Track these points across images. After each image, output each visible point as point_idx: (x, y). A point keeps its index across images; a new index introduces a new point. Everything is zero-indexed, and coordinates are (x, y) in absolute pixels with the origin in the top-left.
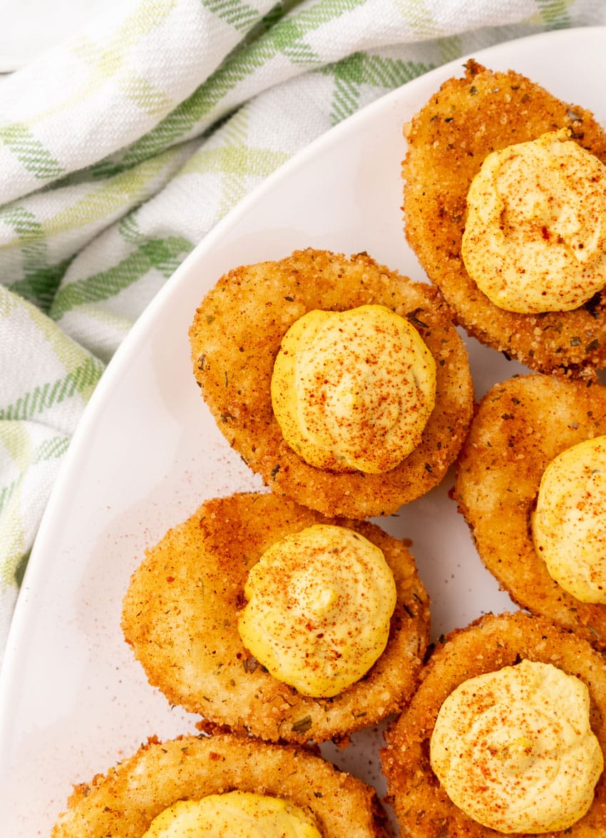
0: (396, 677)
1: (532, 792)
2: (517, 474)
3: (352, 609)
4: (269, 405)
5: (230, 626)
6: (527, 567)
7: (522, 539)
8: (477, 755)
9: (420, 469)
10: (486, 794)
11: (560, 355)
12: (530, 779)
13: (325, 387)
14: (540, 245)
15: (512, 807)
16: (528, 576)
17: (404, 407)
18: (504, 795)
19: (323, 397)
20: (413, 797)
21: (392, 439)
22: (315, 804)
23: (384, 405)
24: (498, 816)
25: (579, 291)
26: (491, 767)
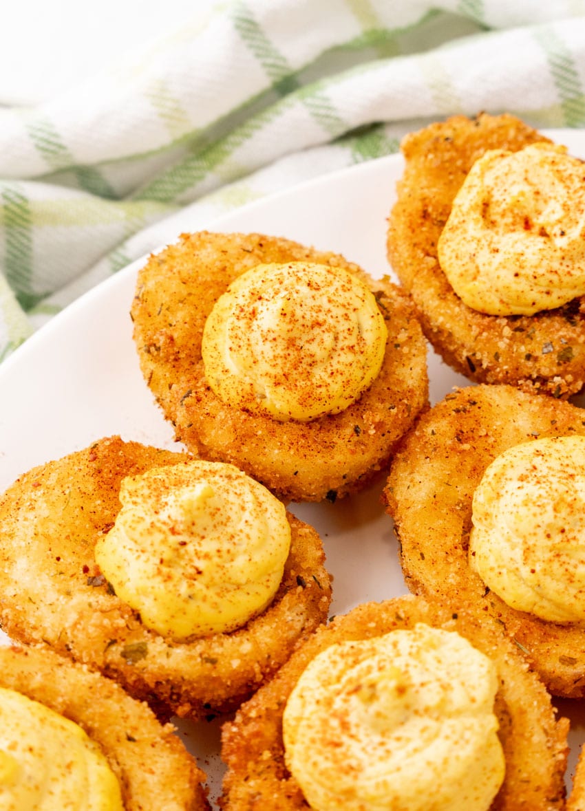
3: (230, 530)
4: (199, 347)
6: (453, 569)
7: (453, 539)
8: (338, 704)
9: (348, 431)
10: (338, 750)
11: (530, 364)
12: (398, 739)
13: (258, 303)
15: (369, 771)
16: (453, 580)
17: (340, 344)
18: (362, 755)
19: (254, 313)
20: (252, 783)
21: (319, 374)
23: (317, 330)
24: (347, 781)
25: (555, 278)
26: (352, 719)
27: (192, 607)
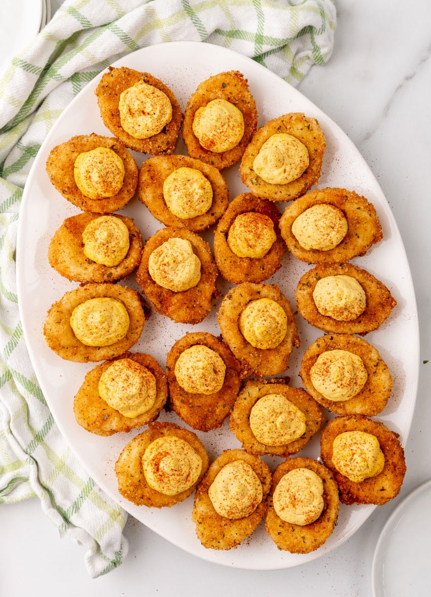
0: (134, 255)
1: (180, 274)
2: (156, 187)
3: (115, 237)
4: (76, 185)
5: (81, 253)
6: (166, 214)
7: (163, 206)
8: (161, 268)
9: (126, 192)
10: (167, 278)
11: (159, 148)
12: (178, 270)
13: (89, 174)
14: (143, 116)
15: (175, 280)
16: (167, 217)
17: (115, 174)
18: (172, 277)
19: (90, 177)
20: (149, 288)
21: (114, 185)
22: (120, 297)
23: (108, 175)
24: (172, 284)
25: (158, 127)
26: (166, 270)
27: (116, 258)
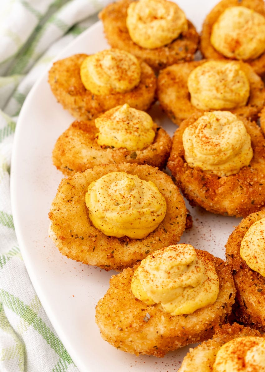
1: (226, 136)
8: (201, 135)
9: (144, 88)
10: (210, 143)
11: (177, 56)
12: (223, 133)
13: (100, 62)
14: (156, 21)
15: (222, 143)
18: (217, 141)
19: (101, 65)
23: (122, 62)
24: (218, 148)
27: (141, 138)
